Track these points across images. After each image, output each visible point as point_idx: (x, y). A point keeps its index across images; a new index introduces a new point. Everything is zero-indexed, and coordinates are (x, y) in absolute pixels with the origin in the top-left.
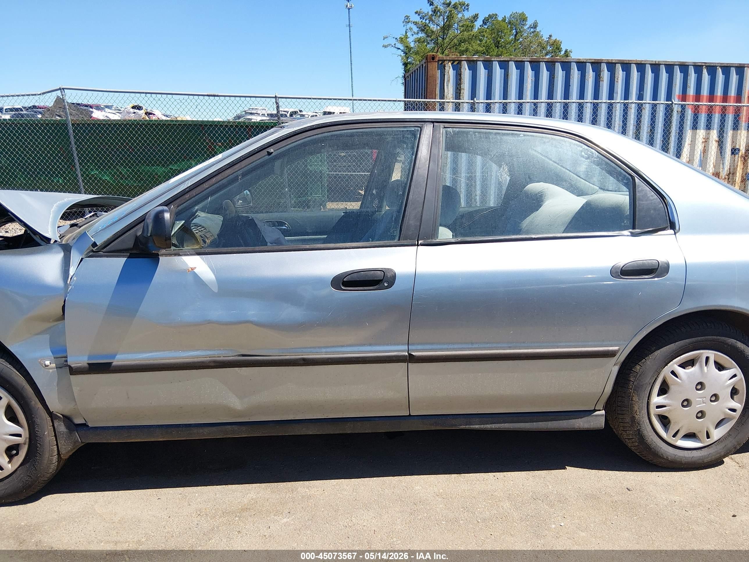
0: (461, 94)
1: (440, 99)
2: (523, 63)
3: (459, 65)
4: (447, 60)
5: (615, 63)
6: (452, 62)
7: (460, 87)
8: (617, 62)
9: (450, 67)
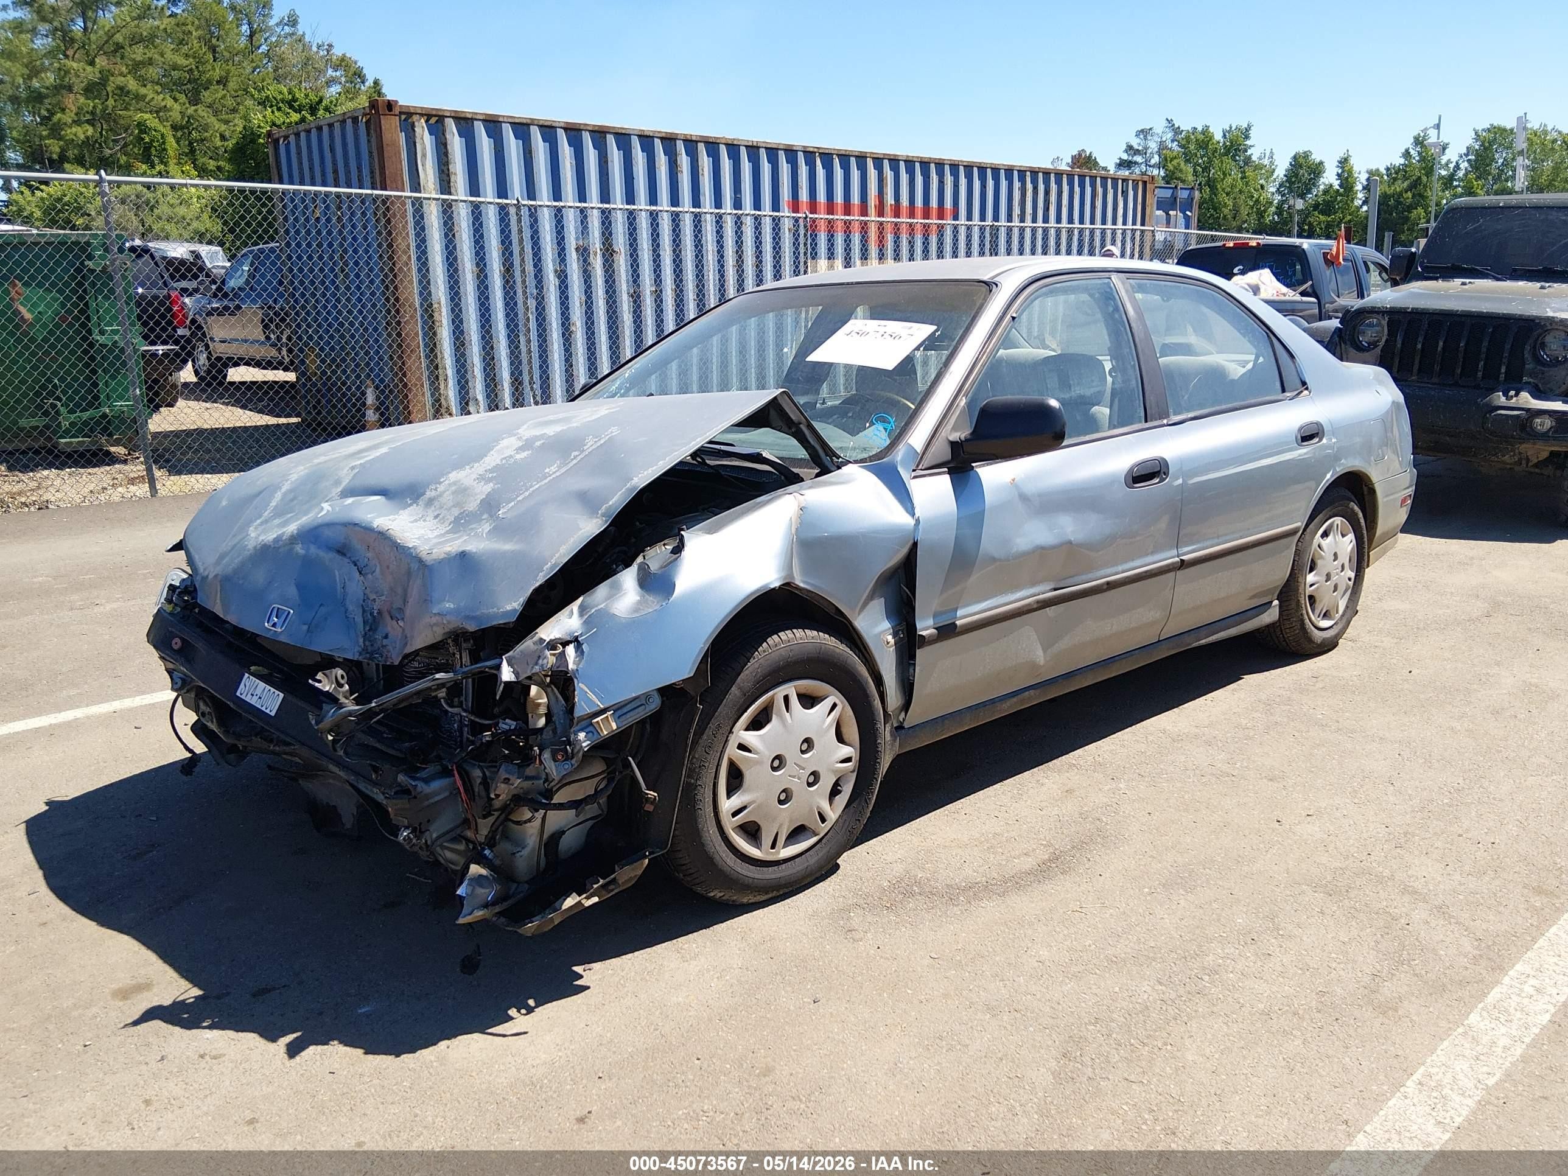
0: (452, 184)
1: (411, 192)
2: (553, 130)
3: (440, 125)
4: (416, 114)
5: (697, 142)
6: (426, 117)
7: (448, 170)
8: (698, 139)
9: (423, 127)
